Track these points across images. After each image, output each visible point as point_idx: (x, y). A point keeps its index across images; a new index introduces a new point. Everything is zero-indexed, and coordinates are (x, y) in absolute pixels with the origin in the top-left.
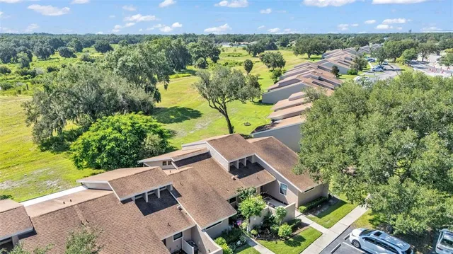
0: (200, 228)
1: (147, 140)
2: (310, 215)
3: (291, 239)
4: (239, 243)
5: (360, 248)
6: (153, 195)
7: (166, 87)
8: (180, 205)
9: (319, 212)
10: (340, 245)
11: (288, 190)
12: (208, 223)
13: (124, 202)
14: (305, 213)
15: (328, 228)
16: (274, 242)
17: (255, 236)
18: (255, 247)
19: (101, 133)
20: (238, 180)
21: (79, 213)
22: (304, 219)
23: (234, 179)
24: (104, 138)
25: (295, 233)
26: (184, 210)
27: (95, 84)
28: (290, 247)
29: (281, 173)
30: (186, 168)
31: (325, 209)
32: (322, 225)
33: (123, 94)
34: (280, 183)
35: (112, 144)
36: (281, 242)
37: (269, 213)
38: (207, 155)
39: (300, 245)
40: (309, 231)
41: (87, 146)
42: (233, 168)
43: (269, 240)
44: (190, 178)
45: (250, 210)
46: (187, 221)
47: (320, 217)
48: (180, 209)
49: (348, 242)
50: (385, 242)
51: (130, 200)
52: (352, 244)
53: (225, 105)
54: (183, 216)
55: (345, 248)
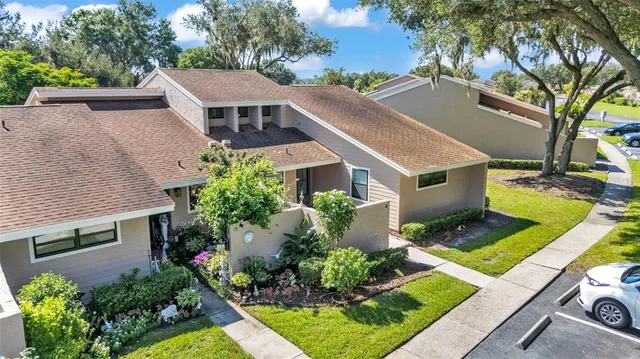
2: (436, 247)
3: (370, 303)
4: (169, 312)
5: (626, 327)
9: (460, 241)
10: (548, 322)
11: (372, 182)
14: (421, 240)
15: (495, 274)
16: (308, 311)
17: (241, 290)
18: (233, 331)
22: (416, 255)
25: (386, 286)
28: (365, 328)
29: (356, 138)
31: (480, 234)
32: (476, 268)
34: (350, 167)
36: (331, 313)
37: (304, 224)
39: (399, 319)
40: (433, 280)
42: (222, 130)
43: (288, 306)
45: (227, 199)
47: (465, 248)
49: (577, 310)
52: (593, 315)
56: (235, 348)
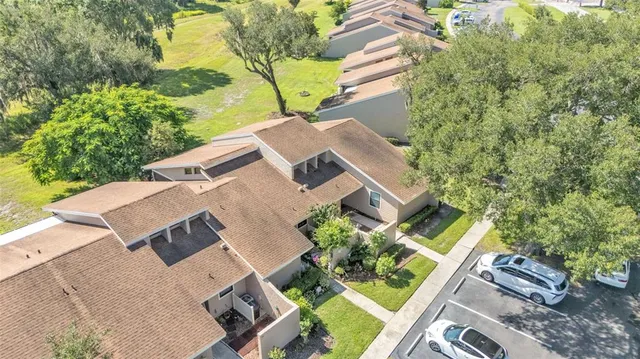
0: (260, 277)
1: (153, 132)
2: (416, 236)
3: (394, 277)
4: (319, 289)
5: (492, 281)
6: (178, 229)
7: (170, 36)
8: (225, 242)
9: (427, 231)
10: (465, 280)
11: (382, 200)
12: (272, 267)
13: (133, 248)
14: (408, 232)
15: (443, 254)
16: (371, 283)
17: (341, 276)
18: (344, 294)
19: (74, 124)
20: (308, 192)
21: (58, 275)
22: (409, 243)
23: (302, 191)
24: (79, 131)
25: (399, 266)
26: (232, 249)
27: (49, 37)
28: (394, 290)
29: (373, 177)
30: (225, 179)
31: (436, 224)
32: (435, 250)
33: (102, 53)
34: (369, 191)
35: (96, 141)
36: (380, 283)
37: (359, 239)
38: (256, 155)
39: (408, 284)
40: (417, 261)
41: (52, 147)
42: (298, 173)
43: (362, 281)
44: (235, 196)
45: (333, 240)
46: (240, 267)
47: (431, 237)
48: (226, 249)
49: (475, 273)
50: (529, 273)
51: (142, 243)
52: (481, 276)
53: (270, 67)
54: (232, 259)
55: (472, 283)
56: (350, 303)
